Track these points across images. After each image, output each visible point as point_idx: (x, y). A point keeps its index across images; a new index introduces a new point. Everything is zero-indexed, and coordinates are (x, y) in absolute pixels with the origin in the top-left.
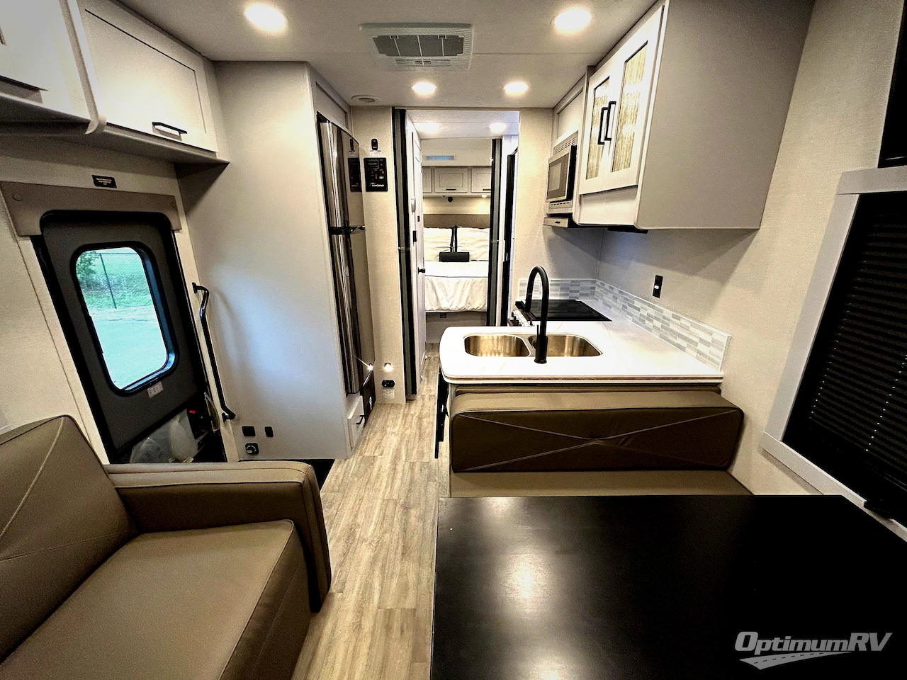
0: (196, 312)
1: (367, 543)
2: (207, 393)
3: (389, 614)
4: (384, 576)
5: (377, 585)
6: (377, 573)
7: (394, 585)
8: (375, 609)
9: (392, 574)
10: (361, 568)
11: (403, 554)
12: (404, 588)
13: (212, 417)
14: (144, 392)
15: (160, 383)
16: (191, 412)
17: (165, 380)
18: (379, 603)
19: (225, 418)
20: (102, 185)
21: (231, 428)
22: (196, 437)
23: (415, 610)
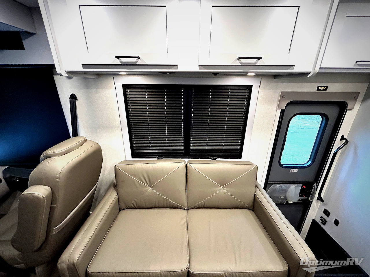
0: (334, 149)
2: (316, 184)
13: (312, 194)
14: (290, 169)
15: (297, 169)
16: (304, 186)
17: (300, 169)
19: (318, 199)
20: (320, 90)
21: (319, 205)
22: (300, 196)
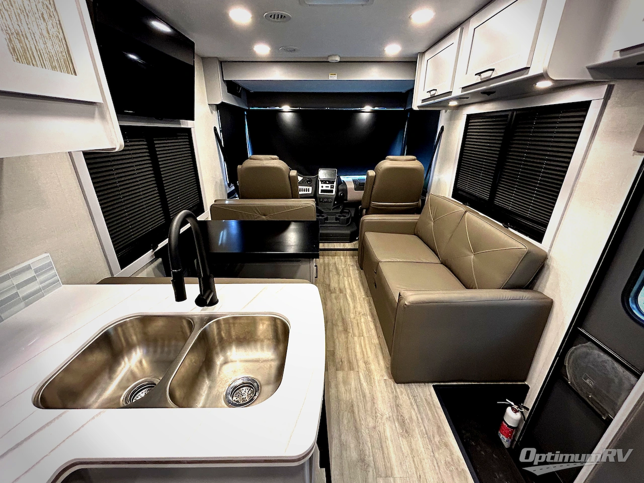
1: (385, 417)
3: (351, 368)
4: (361, 389)
5: (365, 384)
6: (367, 392)
7: (353, 384)
8: (360, 370)
9: (356, 391)
10: (380, 395)
11: (352, 406)
12: (346, 382)
18: (359, 373)
23: (337, 370)
